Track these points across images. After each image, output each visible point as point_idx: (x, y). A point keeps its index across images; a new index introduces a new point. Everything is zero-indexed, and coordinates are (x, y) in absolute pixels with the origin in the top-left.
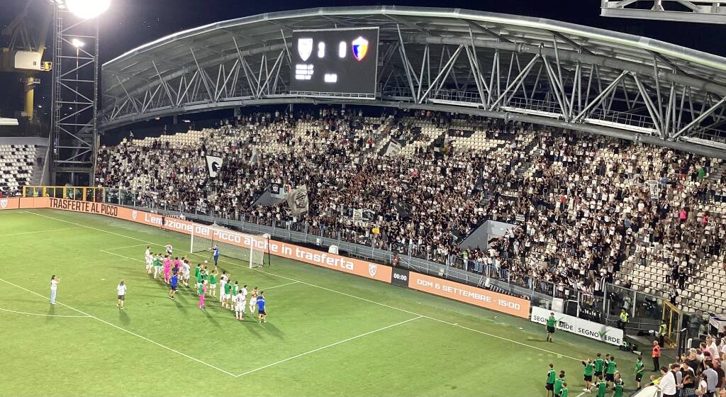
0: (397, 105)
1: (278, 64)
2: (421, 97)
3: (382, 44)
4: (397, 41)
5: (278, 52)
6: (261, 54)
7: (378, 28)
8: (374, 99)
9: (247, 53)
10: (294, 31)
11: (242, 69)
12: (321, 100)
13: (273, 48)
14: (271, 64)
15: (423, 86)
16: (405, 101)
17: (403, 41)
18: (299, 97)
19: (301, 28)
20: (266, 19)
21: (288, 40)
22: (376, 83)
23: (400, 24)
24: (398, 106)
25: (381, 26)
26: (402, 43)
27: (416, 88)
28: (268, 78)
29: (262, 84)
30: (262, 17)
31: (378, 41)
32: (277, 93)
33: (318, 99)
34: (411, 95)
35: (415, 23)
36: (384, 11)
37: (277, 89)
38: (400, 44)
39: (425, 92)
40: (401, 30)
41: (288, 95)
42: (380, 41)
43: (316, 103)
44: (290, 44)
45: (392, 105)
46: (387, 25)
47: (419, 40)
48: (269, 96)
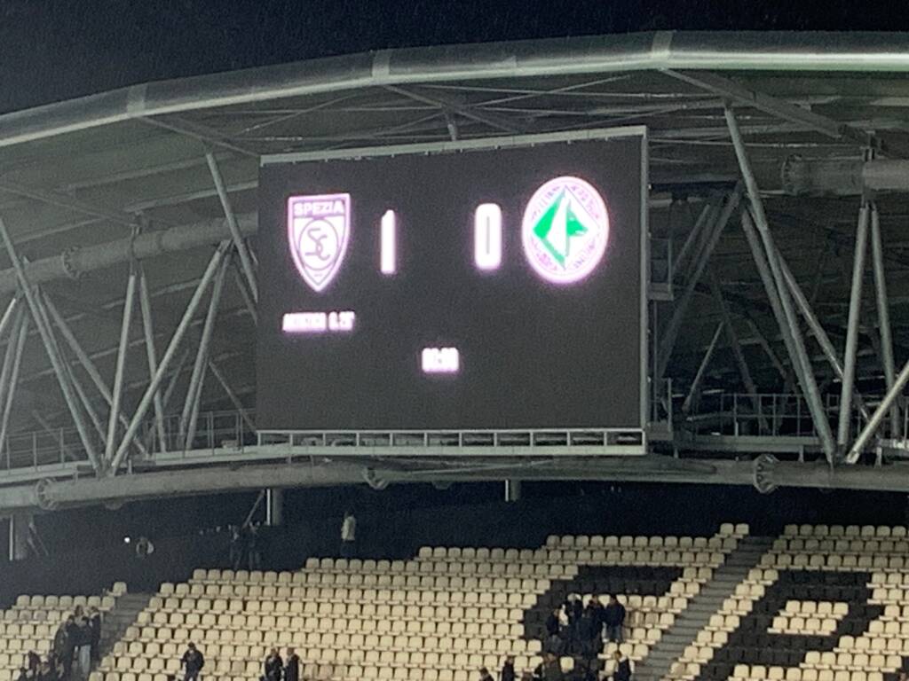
0: (748, 475)
1: (201, 314)
2: (853, 436)
3: (665, 201)
4: (731, 186)
5: (197, 255)
6: (120, 270)
7: (641, 130)
8: (639, 450)
9: (57, 265)
10: (266, 159)
11: (34, 341)
12: (405, 468)
13: (175, 238)
14: (167, 313)
15: (858, 386)
16: (782, 457)
17: (760, 185)
18: (299, 459)
19: (297, 148)
20: (138, 110)
21: (241, 204)
22: (645, 380)
23: (738, 112)
24: (752, 479)
25: (654, 125)
26: (751, 194)
27: (830, 391)
28: (157, 376)
29: (128, 408)
30: (119, 105)
31: (645, 187)
32: (200, 443)
33: (388, 462)
34: (808, 427)
35: (806, 105)
36: (661, 57)
37: (201, 424)
38: (745, 201)
39: (872, 411)
40: (745, 138)
41: (250, 452)
42: (656, 189)
43: (382, 479)
44: (251, 222)
45: (727, 474)
46: (677, 120)
47: (830, 176)
48: (163, 458)
